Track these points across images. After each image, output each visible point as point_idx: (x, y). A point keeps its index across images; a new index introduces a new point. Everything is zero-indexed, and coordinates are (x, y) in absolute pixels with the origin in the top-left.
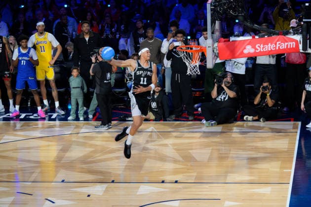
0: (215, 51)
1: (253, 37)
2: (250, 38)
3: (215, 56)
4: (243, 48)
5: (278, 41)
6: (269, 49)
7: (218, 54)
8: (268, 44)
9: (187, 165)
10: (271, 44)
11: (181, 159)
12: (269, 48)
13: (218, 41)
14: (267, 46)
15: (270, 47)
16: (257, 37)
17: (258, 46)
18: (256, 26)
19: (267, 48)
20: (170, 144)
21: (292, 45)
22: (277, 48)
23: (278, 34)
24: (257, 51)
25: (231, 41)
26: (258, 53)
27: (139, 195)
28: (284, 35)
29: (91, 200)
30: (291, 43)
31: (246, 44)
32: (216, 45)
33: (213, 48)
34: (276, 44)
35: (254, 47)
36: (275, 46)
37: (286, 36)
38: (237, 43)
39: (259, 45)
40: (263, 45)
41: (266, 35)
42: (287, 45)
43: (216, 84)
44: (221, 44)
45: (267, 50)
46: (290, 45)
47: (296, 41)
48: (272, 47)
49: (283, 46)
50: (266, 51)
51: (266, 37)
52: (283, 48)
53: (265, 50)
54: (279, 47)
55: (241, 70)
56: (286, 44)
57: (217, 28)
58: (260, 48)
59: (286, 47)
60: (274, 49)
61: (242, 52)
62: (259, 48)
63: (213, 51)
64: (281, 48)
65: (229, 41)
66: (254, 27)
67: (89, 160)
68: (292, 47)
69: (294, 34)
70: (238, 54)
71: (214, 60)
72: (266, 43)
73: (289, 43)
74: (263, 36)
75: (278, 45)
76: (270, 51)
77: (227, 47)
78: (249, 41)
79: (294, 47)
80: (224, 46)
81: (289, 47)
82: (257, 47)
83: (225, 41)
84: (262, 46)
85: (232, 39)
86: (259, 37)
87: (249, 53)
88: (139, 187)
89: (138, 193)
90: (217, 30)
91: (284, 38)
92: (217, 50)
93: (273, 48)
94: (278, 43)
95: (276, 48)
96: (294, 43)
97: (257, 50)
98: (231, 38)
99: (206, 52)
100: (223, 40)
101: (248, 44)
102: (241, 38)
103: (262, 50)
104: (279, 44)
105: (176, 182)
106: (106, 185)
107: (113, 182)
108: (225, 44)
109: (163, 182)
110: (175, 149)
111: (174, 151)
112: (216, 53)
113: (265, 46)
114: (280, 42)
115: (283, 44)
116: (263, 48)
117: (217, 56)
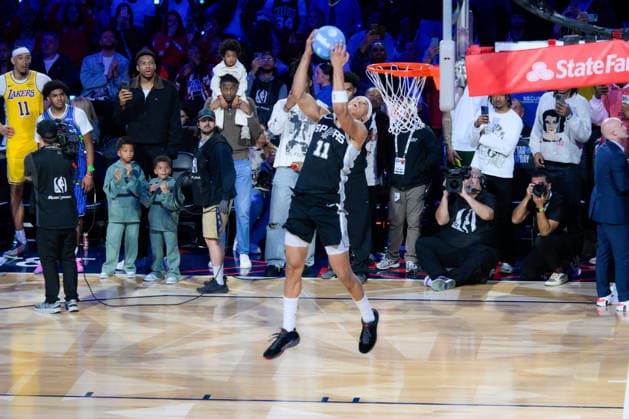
0: (459, 75)
1: (552, 44)
2: (543, 44)
3: (459, 86)
4: (525, 69)
5: (609, 53)
6: (589, 73)
7: (466, 82)
8: (585, 61)
10: (594, 60)
12: (588, 69)
13: (468, 53)
14: (582, 64)
15: (590, 67)
16: (559, 43)
17: (563, 65)
18: (559, 16)
19: (583, 69)
22: (608, 70)
23: (610, 37)
24: (559, 76)
25: (497, 50)
26: (562, 80)
28: (626, 40)
31: (532, 59)
34: (605, 60)
35: (552, 67)
36: (602, 66)
38: (511, 57)
39: (564, 62)
40: (575, 62)
41: (582, 39)
44: (474, 58)
45: (583, 74)
48: (595, 67)
49: (622, 64)
50: (581, 77)
51: (582, 42)
52: (622, 70)
53: (578, 75)
54: (613, 67)
57: (463, 25)
58: (569, 69)
60: (601, 72)
62: (563, 70)
64: (617, 70)
65: (493, 50)
66: (553, 19)
70: (514, 82)
72: (581, 58)
74: (574, 42)
75: (609, 64)
76: (591, 77)
77: (488, 64)
78: (540, 52)
80: (482, 62)
83: (482, 52)
84: (571, 65)
85: (500, 46)
86: (565, 44)
87: (541, 80)
90: (463, 31)
91: (623, 46)
92: (463, 73)
93: (599, 69)
94: (610, 57)
95: (604, 69)
98: (497, 44)
103: (571, 75)
104: (613, 60)
105: (356, 400)
106: (190, 405)
107: (207, 398)
108: (482, 58)
109: (325, 400)
110: (352, 334)
111: (351, 338)
113: (578, 64)
114: (614, 56)
115: (622, 60)
116: (574, 69)
117: (463, 88)
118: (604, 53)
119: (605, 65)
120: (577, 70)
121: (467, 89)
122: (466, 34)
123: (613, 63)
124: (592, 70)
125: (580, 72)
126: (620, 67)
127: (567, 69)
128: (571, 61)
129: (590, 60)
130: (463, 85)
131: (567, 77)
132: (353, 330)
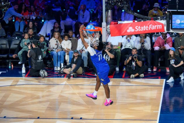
0: (108, 31)
1: (134, 21)
2: (131, 22)
3: (108, 33)
4: (126, 29)
5: (150, 24)
6: (144, 30)
7: (110, 32)
8: (143, 26)
9: (89, 108)
10: (146, 26)
11: (84, 103)
12: (144, 28)
13: (110, 24)
14: (142, 27)
16: (136, 21)
17: (137, 28)
18: (136, 14)
19: (143, 29)
20: (77, 93)
21: (160, 27)
22: (150, 29)
23: (151, 20)
24: (136, 31)
25: (119, 23)
26: (137, 32)
28: (155, 20)
30: (159, 26)
31: (128, 26)
32: (109, 26)
33: (107, 28)
34: (149, 26)
35: (134, 28)
36: (148, 28)
37: (156, 21)
38: (122, 26)
39: (137, 27)
40: (140, 27)
41: (142, 20)
42: (156, 27)
44: (112, 26)
45: (143, 30)
46: (158, 27)
47: (162, 25)
48: (146, 28)
49: (154, 27)
51: (142, 21)
52: (154, 29)
53: (141, 30)
54: (151, 28)
56: (156, 26)
57: (109, 15)
59: (155, 29)
60: (148, 29)
61: (126, 32)
63: (107, 30)
65: (117, 23)
67: (23, 103)
68: (159, 28)
69: (161, 20)
71: (107, 37)
72: (142, 25)
73: (158, 26)
74: (140, 21)
75: (150, 27)
76: (145, 31)
77: (116, 27)
78: (130, 24)
79: (161, 28)
80: (114, 27)
81: (157, 28)
83: (114, 24)
85: (119, 22)
86: (138, 22)
87: (131, 32)
88: (56, 122)
91: (154, 22)
92: (109, 30)
93: (147, 29)
94: (150, 25)
95: (149, 29)
96: (161, 26)
97: (136, 30)
98: (118, 21)
99: (102, 31)
100: (113, 23)
101: (130, 26)
102: (125, 22)
103: (139, 30)
104: (151, 26)
105: (81, 118)
106: (34, 120)
107: (38, 118)
109: (72, 118)
110: (81, 97)
111: (80, 98)
112: (108, 32)
113: (141, 27)
114: (151, 25)
115: (154, 26)
116: (140, 29)
118: (148, 24)
119: (149, 27)
120: (141, 29)
122: (110, 17)
123: (151, 27)
124: (145, 29)
125: (142, 29)
126: (153, 28)
127: (138, 29)
128: (139, 27)
129: (144, 26)
130: (109, 33)
132: (81, 95)
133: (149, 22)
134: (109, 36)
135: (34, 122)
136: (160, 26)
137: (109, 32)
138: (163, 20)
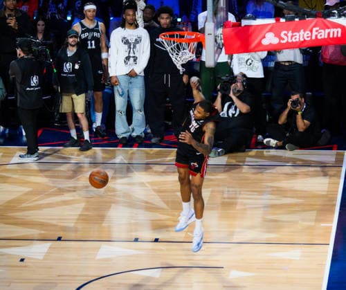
0: (219, 41)
1: (278, 21)
2: (272, 21)
3: (218, 47)
4: (261, 36)
5: (315, 26)
6: (302, 39)
7: (223, 45)
8: (299, 32)
10: (304, 31)
11: (164, 206)
12: (301, 37)
13: (224, 26)
14: (297, 34)
15: (303, 36)
16: (282, 20)
18: (282, 2)
19: (298, 37)
20: (148, 183)
22: (314, 38)
23: (315, 16)
24: (282, 42)
25: (243, 24)
27: (99, 260)
28: (325, 18)
29: (25, 267)
30: (335, 30)
31: (265, 31)
32: (220, 31)
33: (216, 36)
34: (311, 31)
35: (278, 35)
36: (310, 35)
37: (328, 19)
38: (251, 30)
39: (286, 32)
40: (293, 32)
41: (297, 18)
42: (329, 34)
43: (219, 93)
44: (228, 30)
45: (297, 40)
46: (334, 32)
48: (306, 35)
49: (323, 34)
50: (297, 42)
51: (297, 20)
52: (323, 37)
54: (316, 36)
55: (257, 72)
56: (327, 31)
57: (222, 5)
58: (288, 36)
59: (326, 37)
60: (309, 39)
61: (260, 43)
62: (285, 37)
63: (216, 41)
64: (319, 37)
65: (240, 24)
66: (278, 5)
67: (24, 205)
68: (335, 36)
69: (340, 16)
70: (253, 45)
71: (217, 55)
72: (296, 30)
73: (332, 30)
74: (292, 19)
75: (314, 33)
76: (303, 42)
77: (237, 34)
78: (269, 27)
79: (339, 35)
80: (233, 33)
81: (331, 36)
82: (282, 35)
83: (233, 26)
84: (290, 34)
85: (245, 22)
86: (286, 21)
87: (271, 44)
88: (99, 248)
89: (98, 257)
90: (222, 9)
91: (323, 22)
92: (221, 39)
93: (308, 37)
94: (315, 29)
95: (311, 37)
96: (340, 30)
97: (283, 39)
99: (204, 41)
100: (231, 24)
101: (270, 31)
102: (259, 22)
103: (290, 41)
104: (317, 31)
105: (156, 240)
106: (49, 244)
107: (59, 239)
108: (233, 30)
109: (136, 240)
110: (155, 190)
111: (155, 193)
112: (219, 45)
113: (294, 34)
114: (318, 29)
115: (323, 31)
116: (292, 36)
117: (221, 49)
118: (311, 26)
119: (312, 34)
120: (294, 38)
121: (223, 49)
122: (223, 11)
123: (317, 33)
124: (303, 37)
125: (296, 38)
126: (321, 36)
127: (288, 37)
128: (290, 32)
129: (302, 31)
130: (221, 47)
131: (287, 42)
132: (156, 188)
133: (311, 22)
134: (220, 53)
135: (50, 248)
136: (338, 32)
137: (221, 44)
138: (343, 18)
